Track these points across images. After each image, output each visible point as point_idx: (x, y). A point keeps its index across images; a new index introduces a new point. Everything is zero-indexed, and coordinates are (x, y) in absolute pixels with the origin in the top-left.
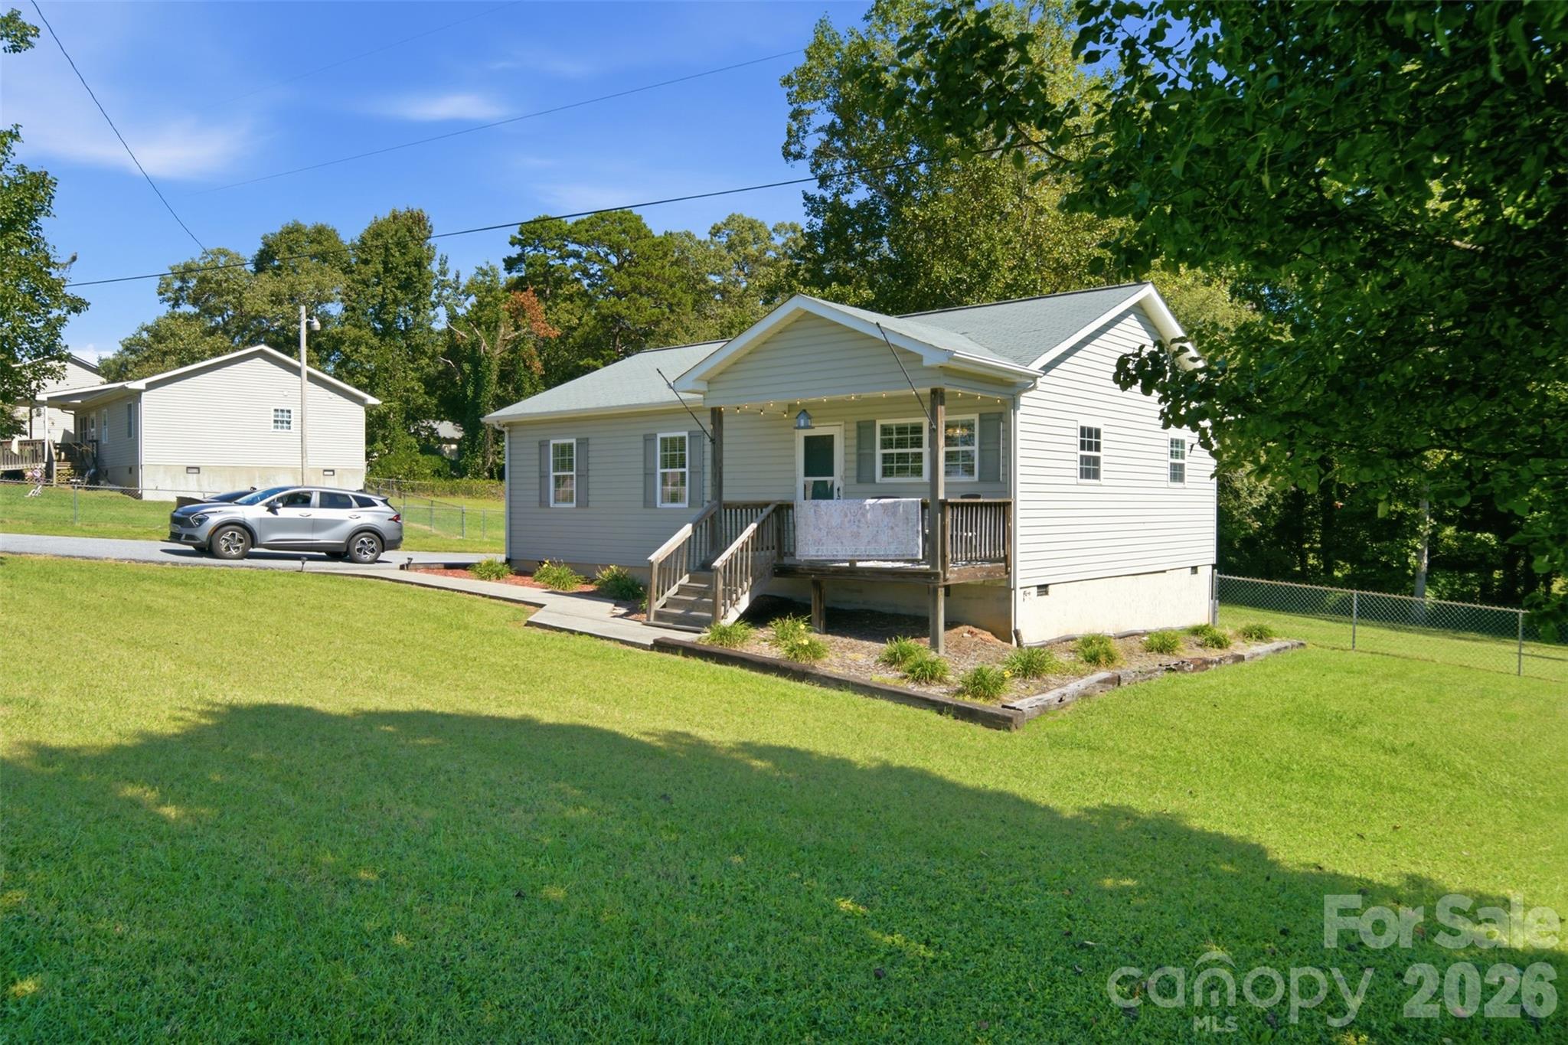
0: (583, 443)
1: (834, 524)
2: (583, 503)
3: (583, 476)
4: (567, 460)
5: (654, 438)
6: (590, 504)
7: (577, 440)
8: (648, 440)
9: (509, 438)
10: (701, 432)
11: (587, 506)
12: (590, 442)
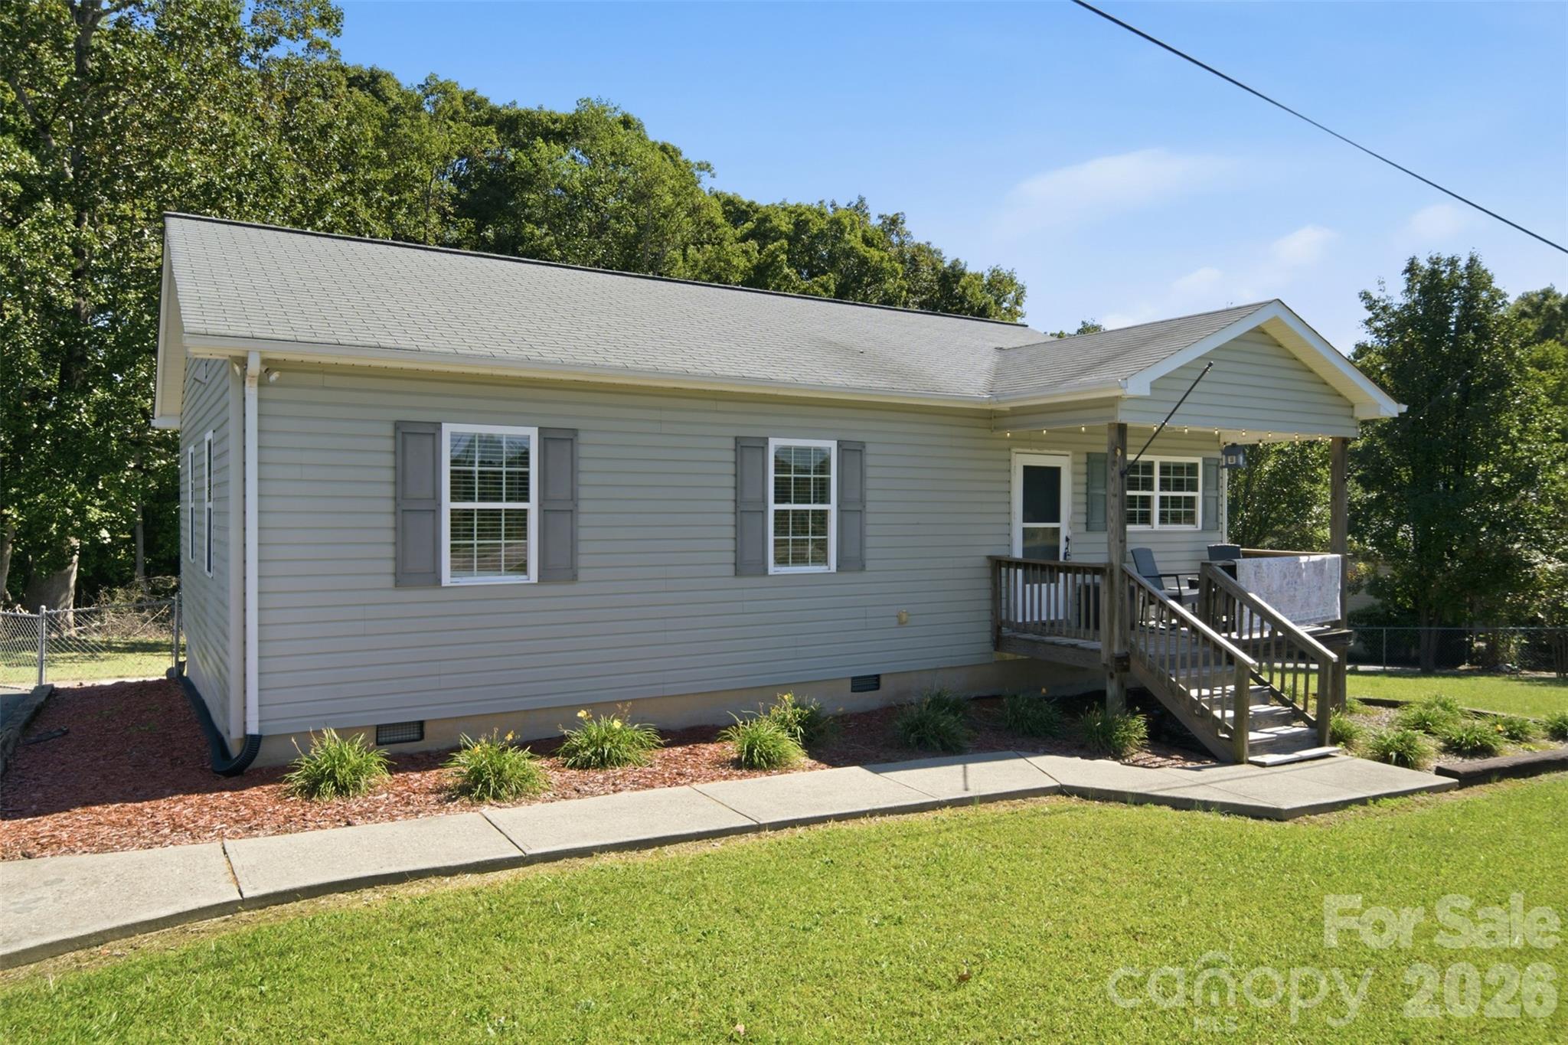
0: (560, 438)
2: (561, 569)
3: (561, 511)
4: (504, 476)
5: (762, 445)
6: (582, 574)
7: (541, 430)
8: (748, 448)
9: (260, 400)
10: (863, 444)
11: (574, 578)
12: (583, 438)
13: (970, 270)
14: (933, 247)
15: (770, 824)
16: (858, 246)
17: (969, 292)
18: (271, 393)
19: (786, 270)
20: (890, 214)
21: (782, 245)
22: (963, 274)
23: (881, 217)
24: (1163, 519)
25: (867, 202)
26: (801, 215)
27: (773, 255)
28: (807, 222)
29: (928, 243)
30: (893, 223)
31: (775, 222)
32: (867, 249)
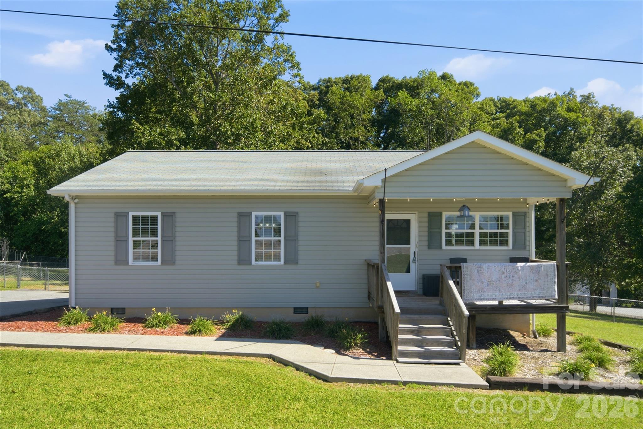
0: (168, 216)
1: (494, 279)
2: (169, 260)
3: (169, 241)
4: (150, 229)
5: (249, 215)
6: (177, 262)
7: (162, 213)
8: (244, 217)
9: (76, 208)
10: (297, 213)
11: (174, 263)
12: (177, 215)
13: (636, 115)
14: (615, 106)
15: (127, 349)
16: (562, 113)
17: (636, 127)
18: (79, 205)
19: (518, 130)
20: (586, 94)
21: (516, 118)
22: (631, 118)
23: (581, 96)
24: (482, 243)
25: (574, 90)
26: (533, 102)
27: (512, 123)
28: (536, 105)
29: (612, 105)
30: (587, 98)
31: (519, 108)
32: (567, 113)
